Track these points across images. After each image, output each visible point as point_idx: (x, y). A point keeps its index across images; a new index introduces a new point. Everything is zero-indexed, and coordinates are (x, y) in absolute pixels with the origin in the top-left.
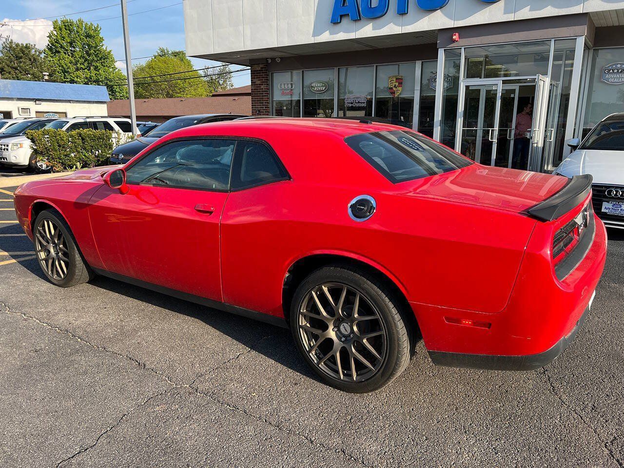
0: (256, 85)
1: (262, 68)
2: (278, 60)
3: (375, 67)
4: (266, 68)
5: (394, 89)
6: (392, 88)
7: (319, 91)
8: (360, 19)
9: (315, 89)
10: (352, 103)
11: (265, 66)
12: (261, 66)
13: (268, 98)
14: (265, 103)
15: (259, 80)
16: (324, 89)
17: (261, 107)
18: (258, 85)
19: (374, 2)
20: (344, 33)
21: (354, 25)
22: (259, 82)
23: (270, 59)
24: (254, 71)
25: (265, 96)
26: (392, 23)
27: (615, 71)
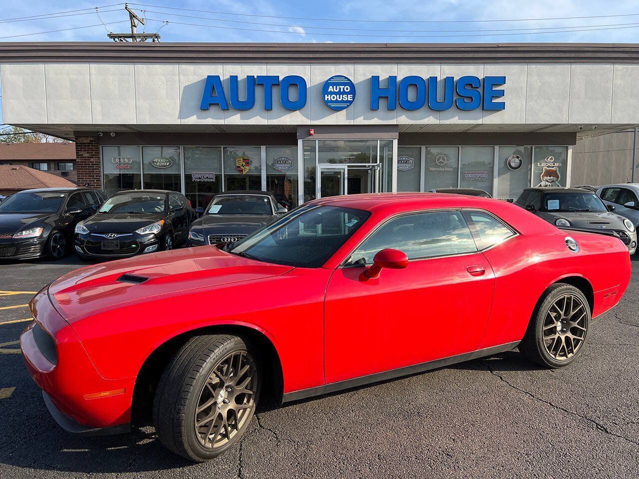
0: (84, 157)
1: (91, 141)
2: (113, 134)
3: (222, 148)
4: (96, 141)
5: (242, 167)
6: (240, 167)
7: (162, 166)
8: (229, 110)
9: (158, 164)
10: (200, 178)
11: (95, 139)
12: (92, 139)
13: (100, 171)
14: (96, 176)
15: (87, 153)
16: (168, 164)
17: (91, 181)
18: (86, 157)
19: (242, 97)
20: (213, 119)
21: (222, 113)
22: (88, 155)
23: (103, 132)
24: (80, 143)
25: (95, 169)
26: (259, 116)
27: (403, 162)
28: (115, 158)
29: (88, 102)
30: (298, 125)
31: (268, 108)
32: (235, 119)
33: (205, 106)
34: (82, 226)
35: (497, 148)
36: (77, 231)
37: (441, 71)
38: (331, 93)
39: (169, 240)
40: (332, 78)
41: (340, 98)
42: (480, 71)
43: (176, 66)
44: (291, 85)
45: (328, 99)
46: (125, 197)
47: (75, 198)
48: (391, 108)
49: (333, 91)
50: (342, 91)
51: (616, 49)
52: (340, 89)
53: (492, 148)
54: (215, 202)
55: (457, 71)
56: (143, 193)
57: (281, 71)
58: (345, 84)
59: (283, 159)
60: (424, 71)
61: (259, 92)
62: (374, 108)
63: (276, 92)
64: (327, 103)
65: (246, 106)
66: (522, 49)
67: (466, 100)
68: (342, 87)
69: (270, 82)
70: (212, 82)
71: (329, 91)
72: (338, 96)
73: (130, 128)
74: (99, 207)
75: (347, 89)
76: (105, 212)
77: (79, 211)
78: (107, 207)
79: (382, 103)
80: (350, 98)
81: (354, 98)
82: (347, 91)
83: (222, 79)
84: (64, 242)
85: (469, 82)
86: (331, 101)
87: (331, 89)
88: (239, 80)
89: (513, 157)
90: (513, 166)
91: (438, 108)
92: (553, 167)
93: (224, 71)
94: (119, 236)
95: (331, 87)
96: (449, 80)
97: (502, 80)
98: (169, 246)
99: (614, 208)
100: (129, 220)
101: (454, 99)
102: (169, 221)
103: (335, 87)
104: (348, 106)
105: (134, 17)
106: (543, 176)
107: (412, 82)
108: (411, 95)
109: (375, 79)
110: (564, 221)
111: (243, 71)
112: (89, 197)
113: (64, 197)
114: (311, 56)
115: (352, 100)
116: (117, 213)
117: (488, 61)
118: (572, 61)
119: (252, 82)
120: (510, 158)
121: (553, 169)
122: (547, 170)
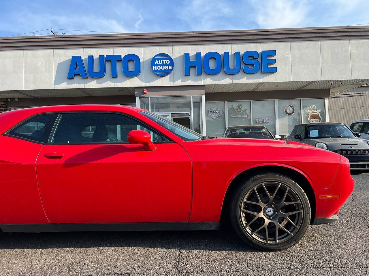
2: (17, 100)
8: (88, 78)
11: (5, 103)
12: (2, 103)
19: (97, 69)
20: (77, 84)
21: (83, 80)
23: (10, 99)
26: (109, 81)
27: (213, 112)
30: (136, 87)
31: (114, 76)
32: (93, 84)
33: (71, 77)
35: (276, 101)
37: (232, 49)
38: (157, 65)
40: (157, 55)
41: (163, 68)
42: (259, 48)
43: (52, 51)
44: (129, 60)
45: (155, 69)
48: (199, 74)
50: (164, 63)
51: (350, 30)
52: (163, 62)
53: (273, 101)
55: (242, 48)
57: (123, 51)
58: (166, 59)
60: (220, 49)
61: (108, 66)
62: (187, 74)
63: (119, 66)
65: (99, 76)
66: (285, 32)
67: (250, 67)
68: (164, 61)
69: (115, 59)
70: (76, 61)
71: (156, 63)
72: (162, 67)
73: (26, 94)
75: (168, 62)
79: (192, 71)
80: (170, 68)
83: (83, 58)
85: (251, 55)
86: (157, 71)
87: (157, 62)
88: (95, 58)
89: (288, 107)
90: (289, 113)
91: (231, 73)
92: (316, 112)
93: (84, 53)
95: (157, 61)
96: (238, 54)
97: (273, 53)
99: (360, 135)
101: (242, 66)
103: (159, 61)
104: (169, 73)
106: (310, 119)
107: (212, 56)
109: (187, 55)
111: (97, 53)
114: (143, 41)
115: (171, 69)
117: (263, 41)
118: (321, 39)
119: (103, 59)
120: (286, 107)
121: (316, 114)
122: (312, 115)
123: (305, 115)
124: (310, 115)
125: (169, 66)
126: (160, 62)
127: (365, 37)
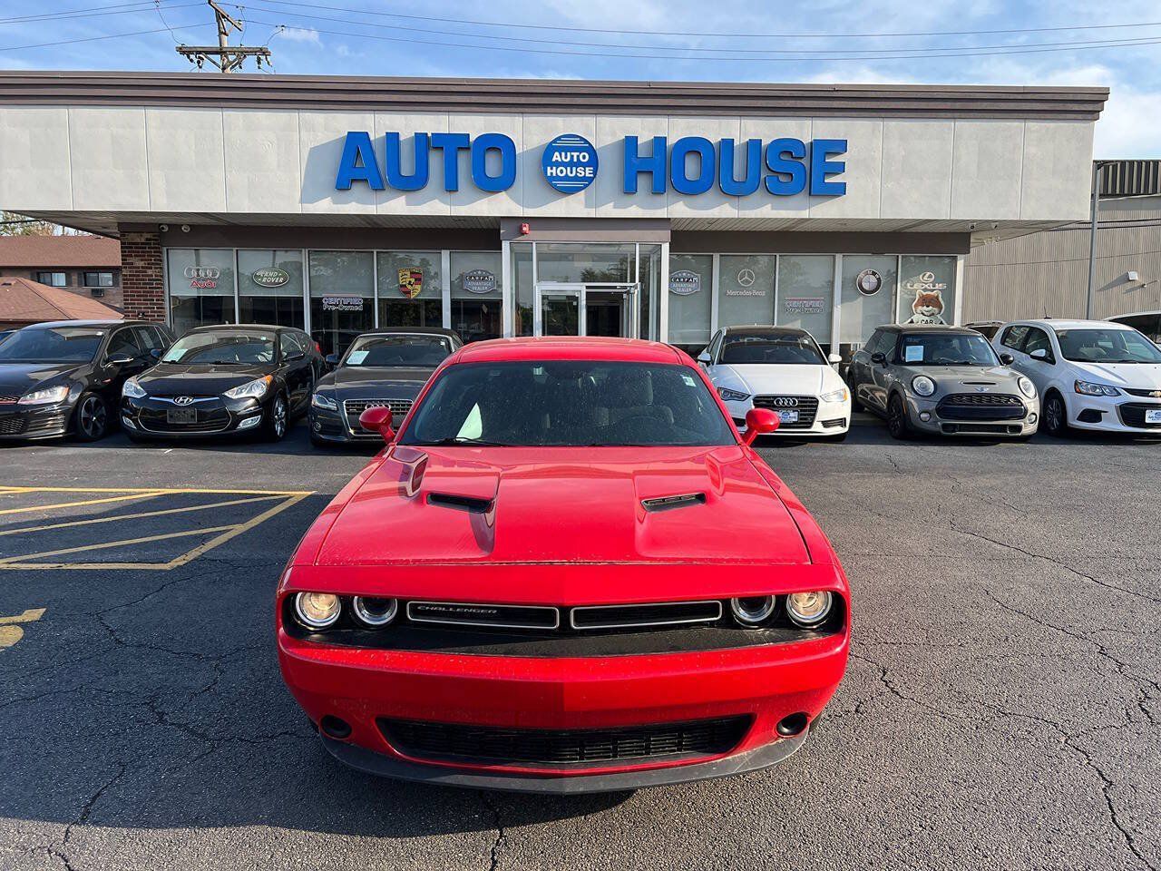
0: (135, 268)
1: (147, 239)
2: (186, 230)
3: (375, 253)
4: (155, 240)
5: (409, 287)
6: (405, 286)
7: (271, 283)
8: (385, 189)
9: (264, 280)
10: (336, 305)
11: (155, 236)
12: (149, 236)
13: (163, 292)
14: (158, 300)
15: (142, 260)
16: (281, 281)
17: (149, 308)
18: (139, 268)
19: (407, 169)
20: (358, 205)
21: (373, 195)
22: (142, 264)
23: (168, 225)
24: (129, 243)
25: (156, 288)
26: (437, 201)
27: (682, 280)
28: (190, 270)
29: (144, 174)
30: (502, 217)
31: (451, 186)
32: (397, 206)
33: (344, 183)
34: (134, 384)
35: (839, 257)
36: (125, 392)
37: (740, 130)
38: (558, 164)
39: (280, 409)
40: (559, 138)
41: (571, 173)
42: (806, 130)
43: (295, 115)
44: (489, 149)
45: (552, 173)
46: (207, 337)
47: (121, 337)
48: (658, 191)
49: (560, 160)
50: (575, 160)
51: (1029, 97)
52: (572, 157)
53: (832, 258)
54: (357, 345)
55: (767, 130)
56: (238, 330)
57: (474, 125)
58: (580, 150)
59: (479, 272)
60: (713, 129)
61: (435, 161)
62: (629, 189)
63: (463, 161)
64: (550, 181)
65: (414, 184)
66: (873, 95)
67: (782, 179)
68: (575, 154)
69: (452, 145)
70: (356, 144)
71: (554, 160)
72: (569, 169)
73: (218, 219)
74: (164, 352)
75: (584, 157)
76: (173, 362)
77: (128, 360)
78: (176, 353)
79: (643, 182)
80: (588, 172)
81: (595, 173)
82: (583, 161)
83: (372, 138)
84: (103, 410)
85: (787, 148)
86: (557, 178)
87: (556, 157)
88: (401, 138)
89: (867, 274)
90: (867, 288)
91: (736, 192)
92: (933, 290)
93: (376, 125)
94: (196, 401)
95: (557, 154)
96: (754, 145)
97: (841, 146)
98: (280, 419)
99: (1012, 359)
100: (213, 375)
101: (763, 177)
102: (280, 378)
103: (563, 154)
104: (586, 186)
105: (224, 17)
106: (916, 306)
107: (693, 146)
108: (691, 169)
109: (631, 142)
110: (925, 380)
111: (409, 125)
112: (145, 335)
113: (103, 335)
114: (523, 100)
115: (592, 175)
116: (193, 363)
117: (818, 114)
118: (957, 115)
119: (424, 143)
120: (861, 275)
121: (932, 293)
122: (923, 296)
123: (906, 296)
124: (917, 296)
125: (587, 169)
126: (566, 158)
127: (1063, 116)
